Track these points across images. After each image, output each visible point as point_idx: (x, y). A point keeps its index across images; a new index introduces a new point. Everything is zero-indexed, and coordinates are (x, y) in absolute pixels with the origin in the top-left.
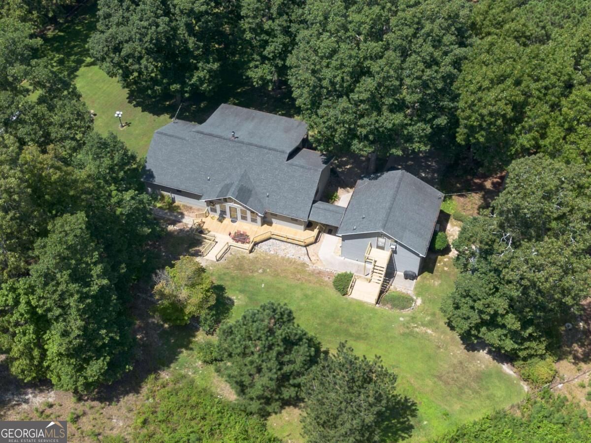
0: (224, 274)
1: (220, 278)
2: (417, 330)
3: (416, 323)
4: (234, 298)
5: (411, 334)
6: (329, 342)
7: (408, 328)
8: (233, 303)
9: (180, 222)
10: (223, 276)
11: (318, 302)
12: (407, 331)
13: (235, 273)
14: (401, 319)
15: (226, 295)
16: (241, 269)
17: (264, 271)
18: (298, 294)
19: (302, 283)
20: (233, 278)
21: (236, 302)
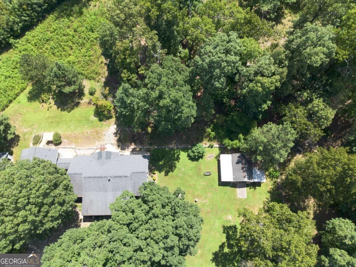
0: (101, 127)
1: (102, 124)
2: (29, 129)
3: (30, 132)
4: (95, 118)
5: (31, 126)
6: (58, 113)
7: (32, 128)
8: (94, 116)
9: (131, 152)
10: (102, 126)
11: (65, 126)
12: (33, 127)
13: (98, 129)
14: (35, 131)
15: (98, 118)
16: (96, 131)
17: (88, 134)
18: (72, 127)
19: (72, 132)
20: (98, 126)
21: (93, 116)
